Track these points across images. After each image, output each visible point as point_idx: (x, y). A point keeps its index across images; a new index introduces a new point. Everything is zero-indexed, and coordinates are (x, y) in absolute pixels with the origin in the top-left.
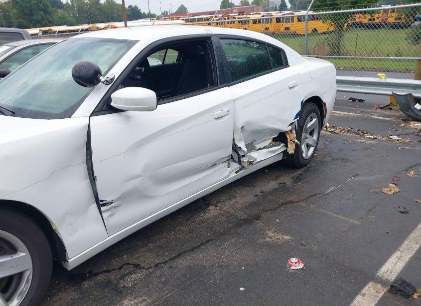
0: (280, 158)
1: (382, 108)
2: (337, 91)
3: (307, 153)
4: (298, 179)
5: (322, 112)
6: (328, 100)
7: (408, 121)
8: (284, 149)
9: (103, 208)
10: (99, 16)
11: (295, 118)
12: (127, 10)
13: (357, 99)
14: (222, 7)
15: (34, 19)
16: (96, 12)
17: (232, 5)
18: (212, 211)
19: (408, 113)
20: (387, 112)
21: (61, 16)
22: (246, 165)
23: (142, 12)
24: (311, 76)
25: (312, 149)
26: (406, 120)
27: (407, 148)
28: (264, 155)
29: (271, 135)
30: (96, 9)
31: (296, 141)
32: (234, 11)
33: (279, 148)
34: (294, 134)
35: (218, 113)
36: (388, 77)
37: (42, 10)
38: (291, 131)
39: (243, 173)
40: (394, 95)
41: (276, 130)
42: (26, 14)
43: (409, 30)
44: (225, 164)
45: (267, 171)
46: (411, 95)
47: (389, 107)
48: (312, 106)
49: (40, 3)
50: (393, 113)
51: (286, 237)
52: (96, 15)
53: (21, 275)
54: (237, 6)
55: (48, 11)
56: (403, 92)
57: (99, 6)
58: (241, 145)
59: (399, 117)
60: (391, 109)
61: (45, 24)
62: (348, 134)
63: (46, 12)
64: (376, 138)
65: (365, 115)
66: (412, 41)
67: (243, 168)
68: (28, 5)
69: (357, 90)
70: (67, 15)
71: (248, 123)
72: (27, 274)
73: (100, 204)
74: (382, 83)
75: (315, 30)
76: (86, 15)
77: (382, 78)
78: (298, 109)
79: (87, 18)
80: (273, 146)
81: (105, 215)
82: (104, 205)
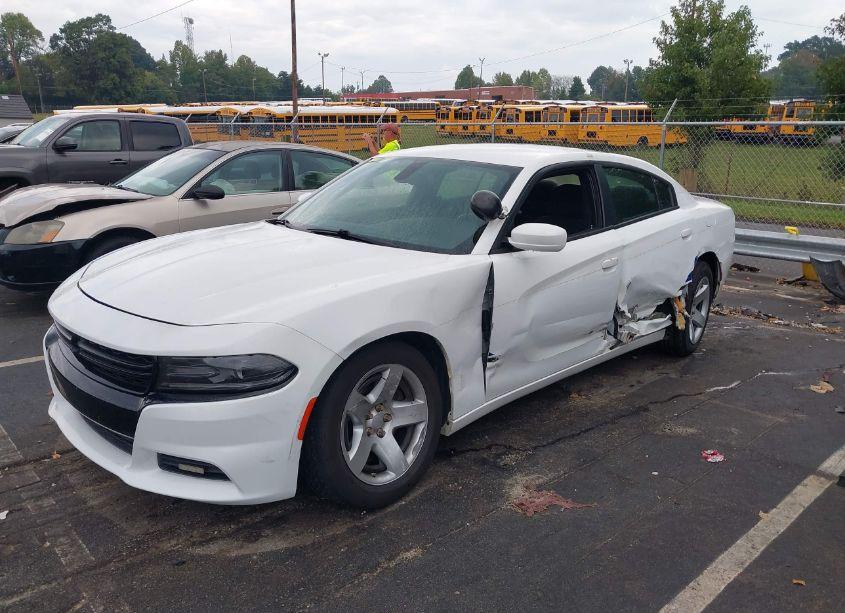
0: (661, 336)
1: (789, 283)
2: (735, 253)
3: (695, 334)
4: (684, 371)
5: (715, 277)
6: (724, 259)
7: (836, 303)
8: (670, 323)
9: (489, 364)
10: (220, 89)
11: (688, 280)
12: (278, 80)
13: (746, 267)
14: (459, 85)
15: (99, 87)
16: (218, 80)
17: (479, 82)
18: (577, 400)
19: (835, 291)
20: (799, 289)
21: (149, 84)
22: (624, 339)
23: (305, 86)
24: (706, 223)
25: (699, 330)
26: (833, 303)
27: (838, 340)
28: (647, 328)
29: (656, 301)
30: (218, 75)
31: (686, 313)
32: (483, 93)
33: (664, 321)
34: (683, 303)
35: (607, 261)
36: (801, 233)
37: (116, 71)
38: (679, 297)
39: (619, 351)
40: (813, 262)
41: (663, 293)
42: (82, 77)
43: (824, 152)
44: (601, 334)
45: (635, 357)
46: (839, 262)
47: (802, 282)
48: (706, 267)
49: (114, 57)
50: (807, 291)
51: (691, 430)
52: (218, 87)
53: (414, 426)
54: (489, 85)
55: (128, 73)
56: (827, 257)
57: (221, 71)
58: (624, 308)
59: (820, 298)
60: (804, 285)
61: (118, 98)
62: (742, 317)
63: (122, 75)
64: (788, 325)
65: (764, 293)
66: (830, 173)
67: (619, 342)
68: (90, 60)
69: (750, 252)
70: (161, 83)
71: (635, 280)
72: (421, 427)
73: (486, 358)
74: (792, 241)
75: (644, 140)
76: (198, 85)
77: (792, 233)
78: (691, 268)
79: (200, 90)
80: (654, 318)
81: (488, 374)
82: (490, 360)
